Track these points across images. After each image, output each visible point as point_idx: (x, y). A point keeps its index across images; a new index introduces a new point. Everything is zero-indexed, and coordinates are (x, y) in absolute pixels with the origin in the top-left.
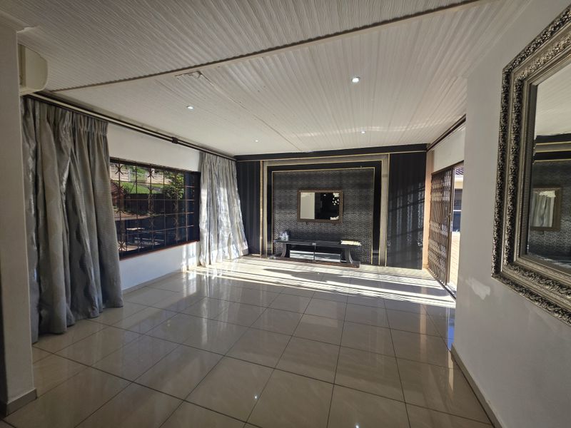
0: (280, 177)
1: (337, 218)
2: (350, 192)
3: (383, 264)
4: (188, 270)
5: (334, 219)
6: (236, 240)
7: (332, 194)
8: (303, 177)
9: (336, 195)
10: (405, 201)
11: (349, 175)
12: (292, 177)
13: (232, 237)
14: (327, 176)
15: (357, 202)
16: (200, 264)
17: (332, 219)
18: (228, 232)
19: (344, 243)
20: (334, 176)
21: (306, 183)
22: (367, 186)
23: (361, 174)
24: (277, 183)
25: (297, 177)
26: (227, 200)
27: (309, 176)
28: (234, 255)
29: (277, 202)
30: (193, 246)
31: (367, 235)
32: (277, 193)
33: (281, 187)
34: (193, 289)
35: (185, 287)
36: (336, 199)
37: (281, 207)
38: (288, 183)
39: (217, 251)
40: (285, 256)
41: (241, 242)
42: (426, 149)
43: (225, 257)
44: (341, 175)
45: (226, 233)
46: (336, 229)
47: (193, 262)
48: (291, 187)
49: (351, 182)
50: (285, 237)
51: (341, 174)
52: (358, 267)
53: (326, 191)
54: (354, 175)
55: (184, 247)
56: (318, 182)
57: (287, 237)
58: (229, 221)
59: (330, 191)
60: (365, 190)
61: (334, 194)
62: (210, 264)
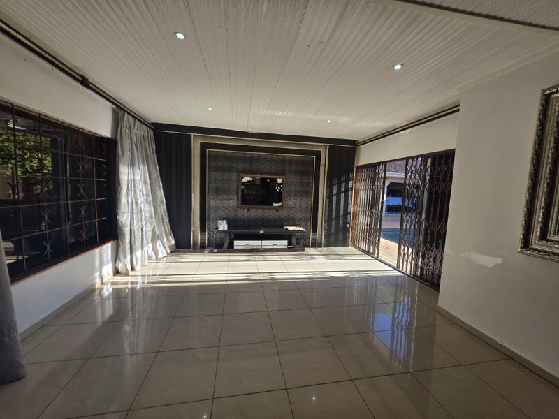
0: (217, 157)
1: (280, 204)
2: (293, 179)
3: (320, 246)
4: (102, 283)
5: (277, 205)
6: (162, 234)
7: (276, 179)
8: (245, 159)
9: (280, 181)
10: (339, 188)
11: (291, 161)
12: (230, 158)
13: (156, 230)
14: (271, 161)
15: (298, 189)
16: (117, 272)
17: (275, 205)
18: (151, 224)
19: (290, 228)
20: (278, 161)
21: (248, 166)
22: (308, 173)
23: (303, 162)
24: (213, 164)
25: (237, 159)
26: (148, 181)
27: (251, 159)
28: (162, 253)
29: (212, 186)
30: (108, 248)
31: (306, 220)
32: (212, 176)
33: (217, 169)
34: (109, 309)
35: (99, 310)
36: (280, 184)
37: (217, 191)
38: (227, 165)
39: (140, 250)
40: (228, 248)
41: (167, 237)
42: (355, 144)
43: (150, 258)
44: (283, 161)
45: (148, 225)
46: (279, 215)
47: (108, 270)
48: (229, 170)
49: (293, 168)
50: (223, 226)
51: (283, 159)
52: (304, 250)
53: (269, 177)
54: (297, 162)
55: (97, 250)
56: (262, 167)
57: (226, 225)
58: (153, 210)
59: (273, 177)
60: (305, 177)
61: (278, 180)
62: (133, 269)
